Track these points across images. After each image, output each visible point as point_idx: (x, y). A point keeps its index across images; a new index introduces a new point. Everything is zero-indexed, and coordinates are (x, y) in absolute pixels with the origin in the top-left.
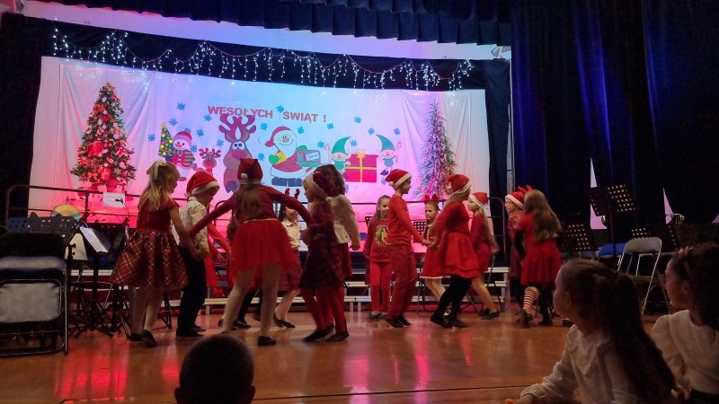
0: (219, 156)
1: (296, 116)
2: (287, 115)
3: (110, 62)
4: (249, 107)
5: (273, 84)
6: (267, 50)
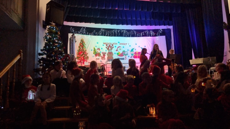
0: (106, 54)
1: (122, 44)
2: (120, 44)
3: (82, 34)
4: (112, 42)
5: (117, 37)
6: (115, 29)
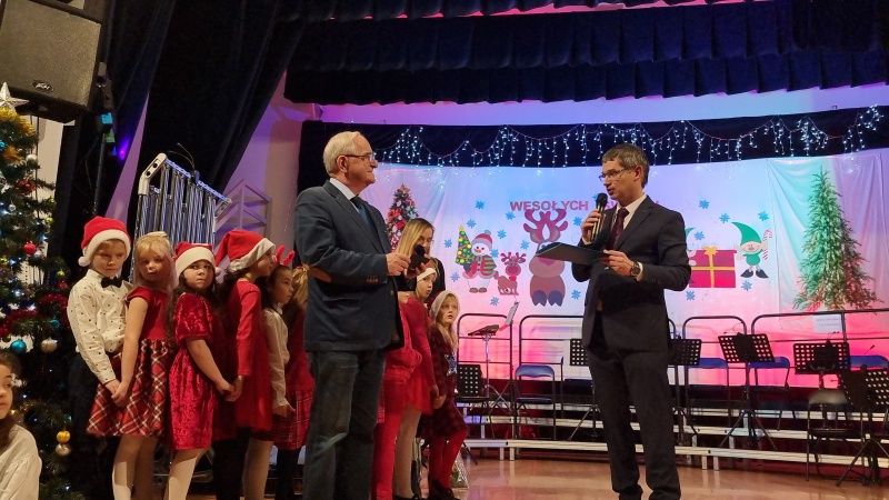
0: (524, 261)
4: (560, 200)
5: (588, 168)
6: (579, 127)
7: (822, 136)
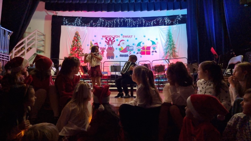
0: (105, 49)
2: (124, 37)
5: (120, 28)
6: (118, 18)
7: (170, 21)
